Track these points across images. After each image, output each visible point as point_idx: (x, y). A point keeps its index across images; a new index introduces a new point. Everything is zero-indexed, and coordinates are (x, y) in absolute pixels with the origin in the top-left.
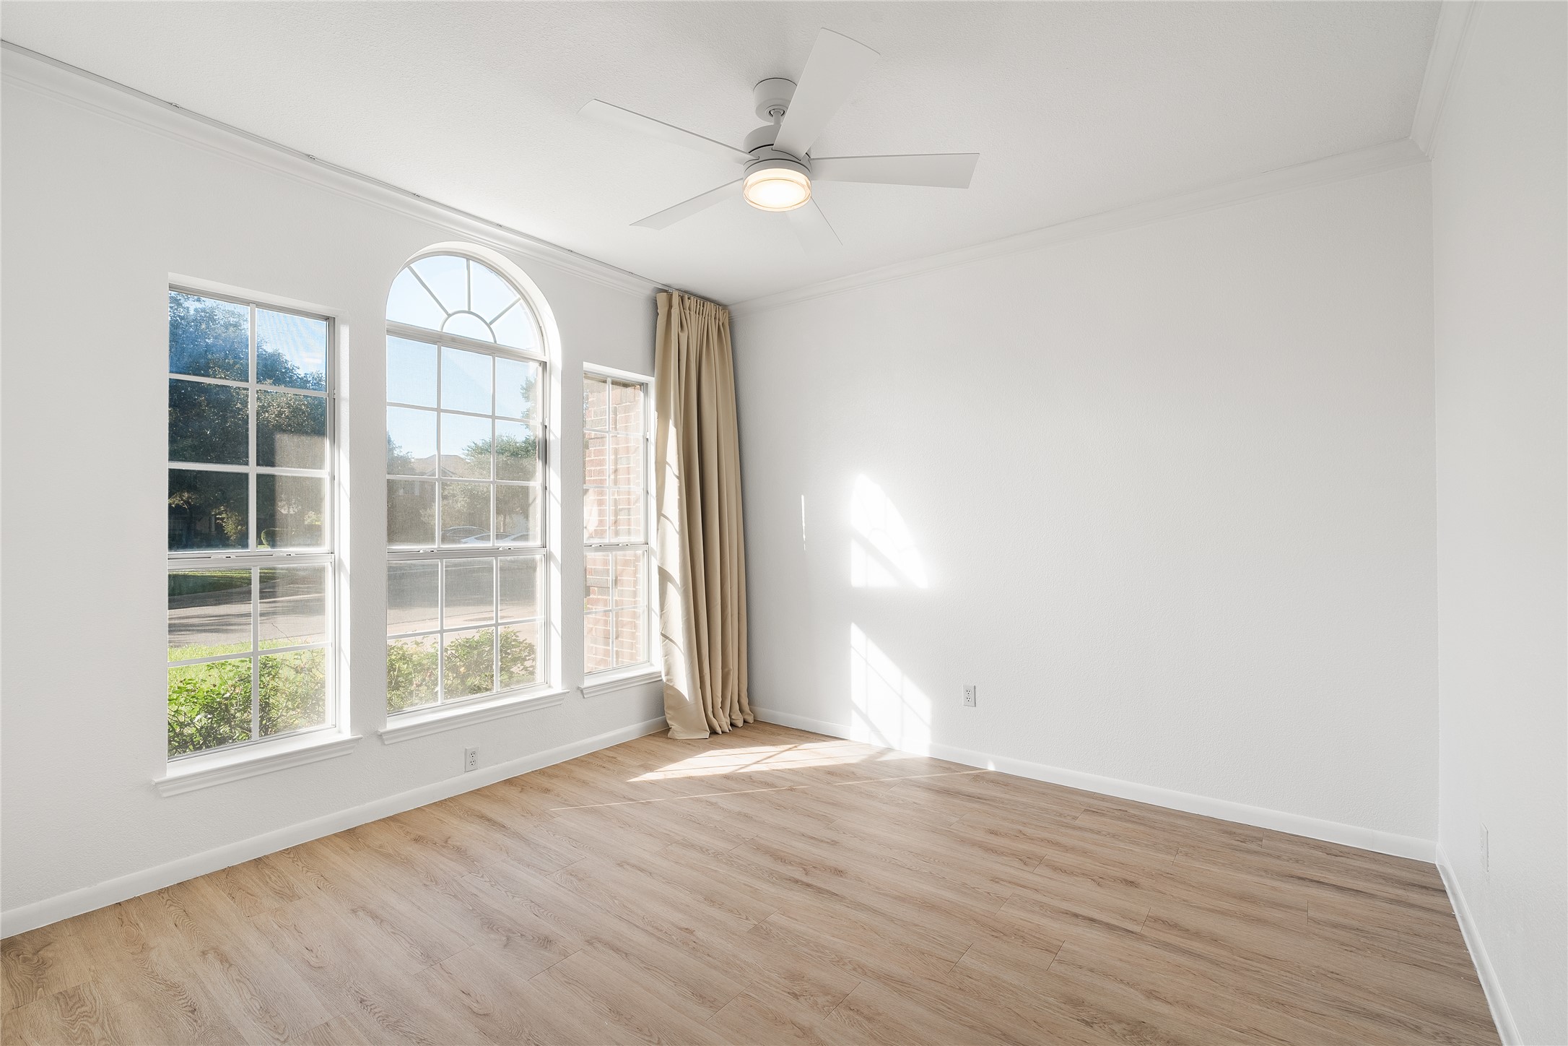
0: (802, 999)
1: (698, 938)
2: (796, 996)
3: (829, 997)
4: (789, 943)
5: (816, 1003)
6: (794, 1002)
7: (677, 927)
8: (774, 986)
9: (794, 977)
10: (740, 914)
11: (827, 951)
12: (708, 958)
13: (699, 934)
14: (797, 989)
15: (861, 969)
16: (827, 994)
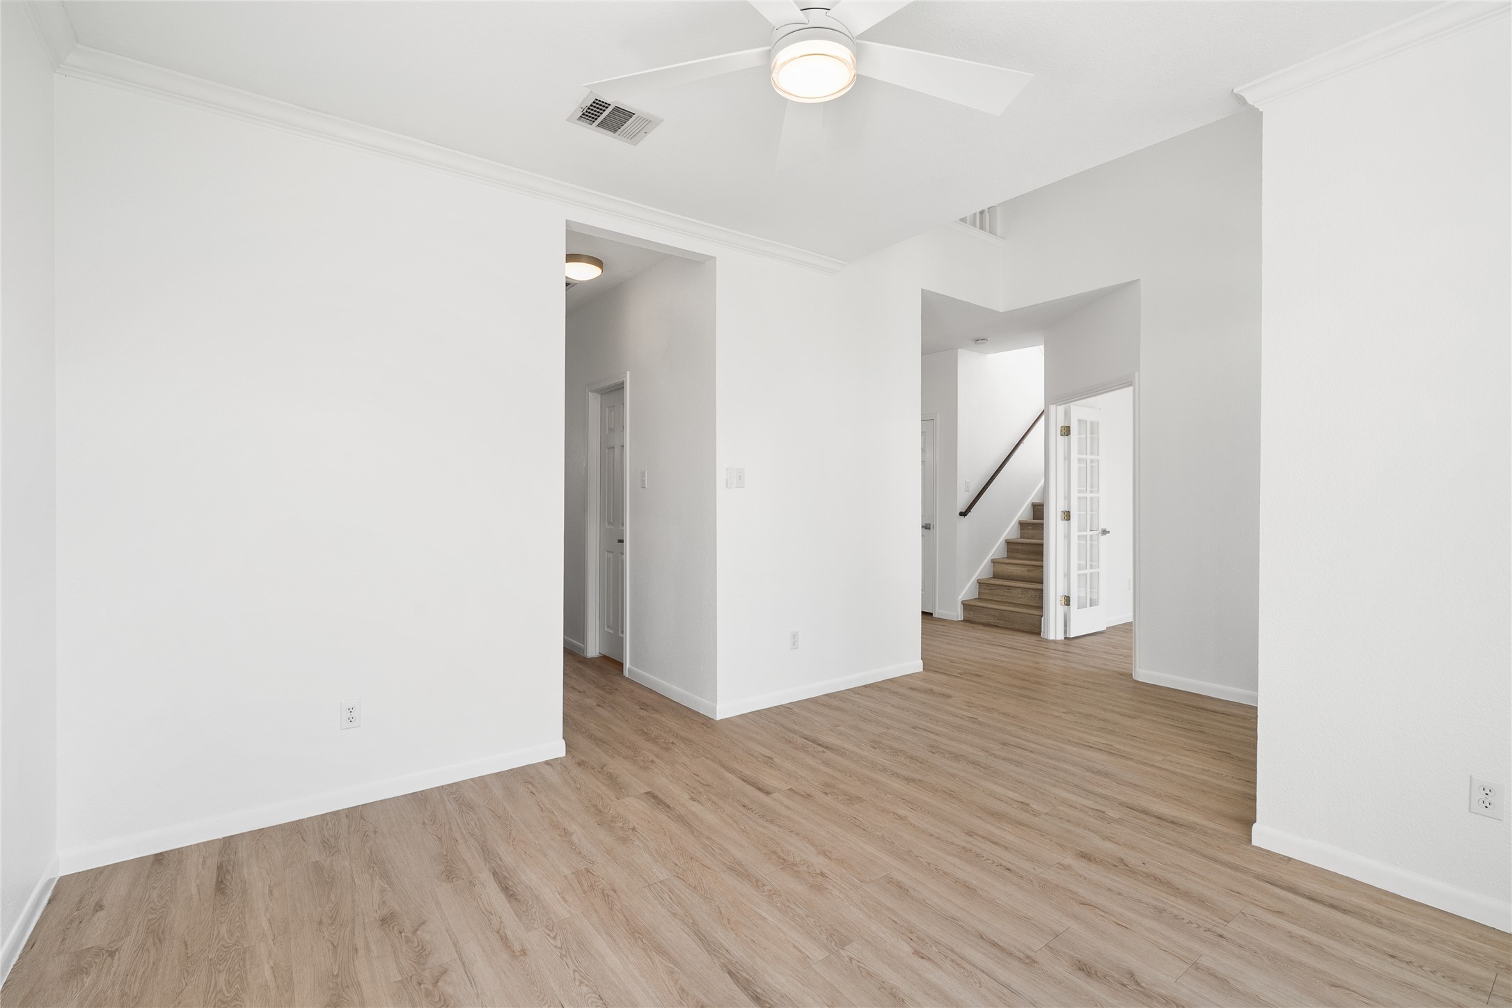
0: (818, 871)
1: (908, 943)
2: (822, 874)
3: (796, 869)
4: (812, 920)
5: (808, 867)
6: (825, 871)
7: (934, 962)
8: (837, 884)
9: (819, 889)
10: (859, 967)
11: (779, 905)
12: (895, 919)
13: (907, 949)
14: (820, 879)
15: (758, 884)
16: (797, 872)
